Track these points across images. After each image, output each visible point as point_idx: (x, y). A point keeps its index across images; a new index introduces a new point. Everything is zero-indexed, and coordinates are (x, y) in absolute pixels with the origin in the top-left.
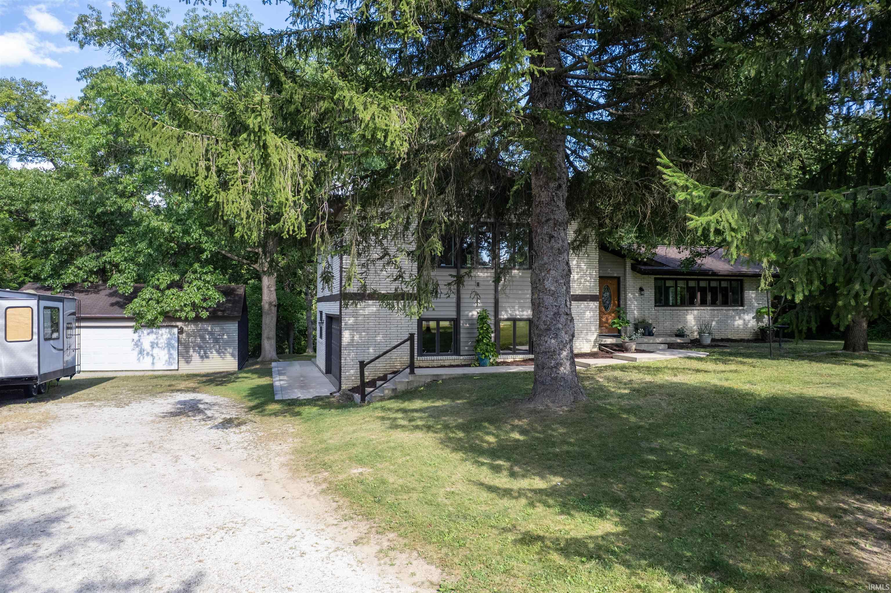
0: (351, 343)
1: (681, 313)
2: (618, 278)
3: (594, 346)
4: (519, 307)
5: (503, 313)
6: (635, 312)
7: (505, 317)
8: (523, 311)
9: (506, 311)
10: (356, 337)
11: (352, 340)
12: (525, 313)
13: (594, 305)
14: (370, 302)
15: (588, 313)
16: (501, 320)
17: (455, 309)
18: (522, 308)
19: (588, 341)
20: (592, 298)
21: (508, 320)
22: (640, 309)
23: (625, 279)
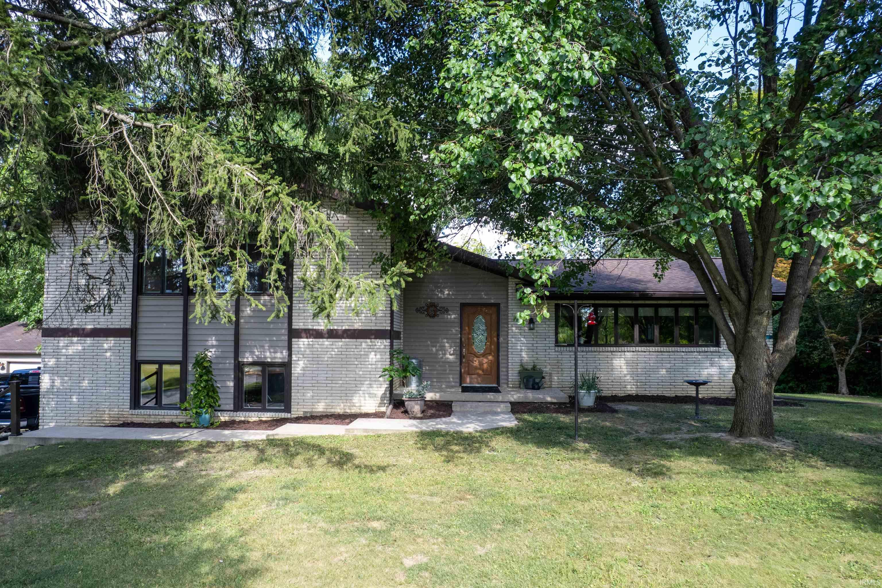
0: (50, 391)
1: (602, 355)
2: (497, 306)
3: (381, 404)
4: (270, 347)
5: (247, 355)
6: (524, 354)
7: (250, 360)
8: (275, 352)
9: (252, 353)
10: (58, 383)
11: (52, 386)
12: (279, 355)
13: (383, 344)
14: (75, 339)
15: (372, 355)
16: (244, 364)
17: (180, 349)
18: (273, 347)
19: (372, 396)
20: (378, 334)
21: (253, 364)
22: (532, 349)
23: (507, 307)
